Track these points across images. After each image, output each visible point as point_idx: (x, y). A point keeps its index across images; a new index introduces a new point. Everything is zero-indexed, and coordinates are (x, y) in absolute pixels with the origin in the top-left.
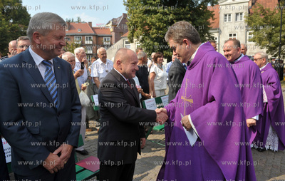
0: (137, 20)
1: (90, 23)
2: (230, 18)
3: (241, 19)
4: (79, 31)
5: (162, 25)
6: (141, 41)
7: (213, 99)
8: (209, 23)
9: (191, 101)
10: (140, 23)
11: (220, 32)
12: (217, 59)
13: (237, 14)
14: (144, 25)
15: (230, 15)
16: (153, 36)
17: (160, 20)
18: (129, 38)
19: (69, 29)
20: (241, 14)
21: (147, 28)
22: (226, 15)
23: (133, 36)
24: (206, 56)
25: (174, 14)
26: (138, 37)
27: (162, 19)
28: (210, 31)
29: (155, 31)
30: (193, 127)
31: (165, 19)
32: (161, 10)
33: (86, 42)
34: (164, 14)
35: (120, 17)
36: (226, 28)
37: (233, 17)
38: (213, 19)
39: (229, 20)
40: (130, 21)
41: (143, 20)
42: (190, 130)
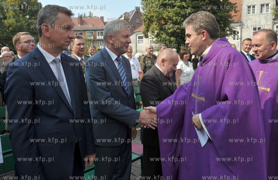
0: (152, 14)
1: (102, 18)
2: (254, 10)
3: (267, 11)
4: (90, 27)
5: (179, 19)
6: (157, 36)
7: (226, 98)
8: (230, 16)
9: (203, 99)
10: (156, 17)
11: (242, 25)
12: (232, 55)
13: (262, 5)
14: (160, 20)
15: (254, 7)
16: (170, 31)
17: (177, 14)
18: (144, 33)
19: (81, 24)
20: (267, 5)
21: (163, 22)
22: (249, 7)
23: (148, 31)
24: (220, 51)
25: (193, 7)
26: (153, 32)
27: (179, 13)
28: (232, 25)
29: (171, 25)
30: (204, 126)
31: (183, 13)
32: (179, 4)
33: (98, 38)
34: (182, 7)
35: (133, 11)
36: (249, 21)
37: (257, 8)
38: (236, 12)
39: (253, 13)
40: (145, 15)
41: (159, 14)
42: (201, 129)
